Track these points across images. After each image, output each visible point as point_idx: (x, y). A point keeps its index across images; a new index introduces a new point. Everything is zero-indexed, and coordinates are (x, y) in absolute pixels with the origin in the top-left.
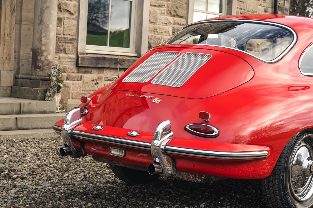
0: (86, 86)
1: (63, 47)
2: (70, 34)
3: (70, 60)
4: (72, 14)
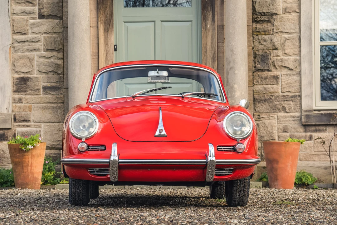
0: (319, 146)
1: (282, 106)
2: (291, 91)
3: (293, 119)
4: (292, 70)
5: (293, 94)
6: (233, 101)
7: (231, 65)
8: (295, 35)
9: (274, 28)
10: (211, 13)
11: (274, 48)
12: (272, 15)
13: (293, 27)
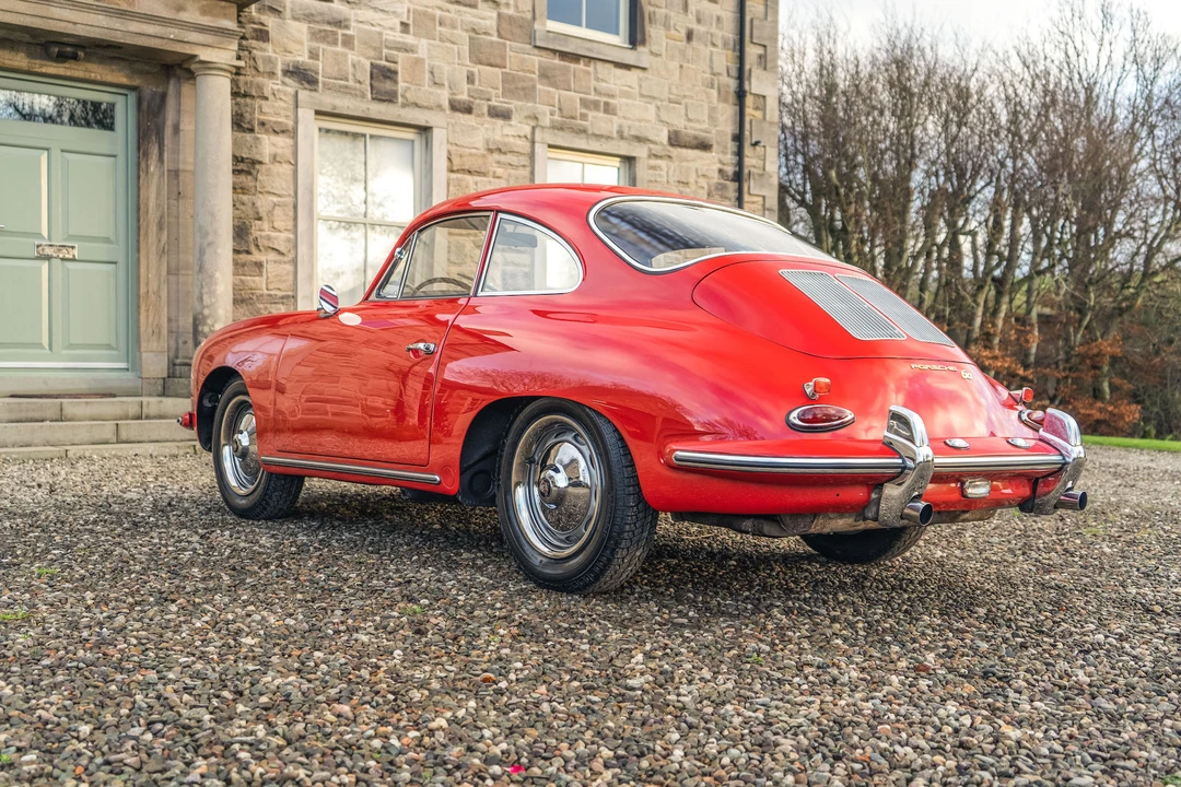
2: (281, 288)
4: (283, 254)
5: (284, 293)
6: (213, 300)
7: (210, 238)
8: (289, 200)
9: (258, 184)
10: (157, 146)
11: (256, 216)
12: (254, 162)
13: (285, 187)
